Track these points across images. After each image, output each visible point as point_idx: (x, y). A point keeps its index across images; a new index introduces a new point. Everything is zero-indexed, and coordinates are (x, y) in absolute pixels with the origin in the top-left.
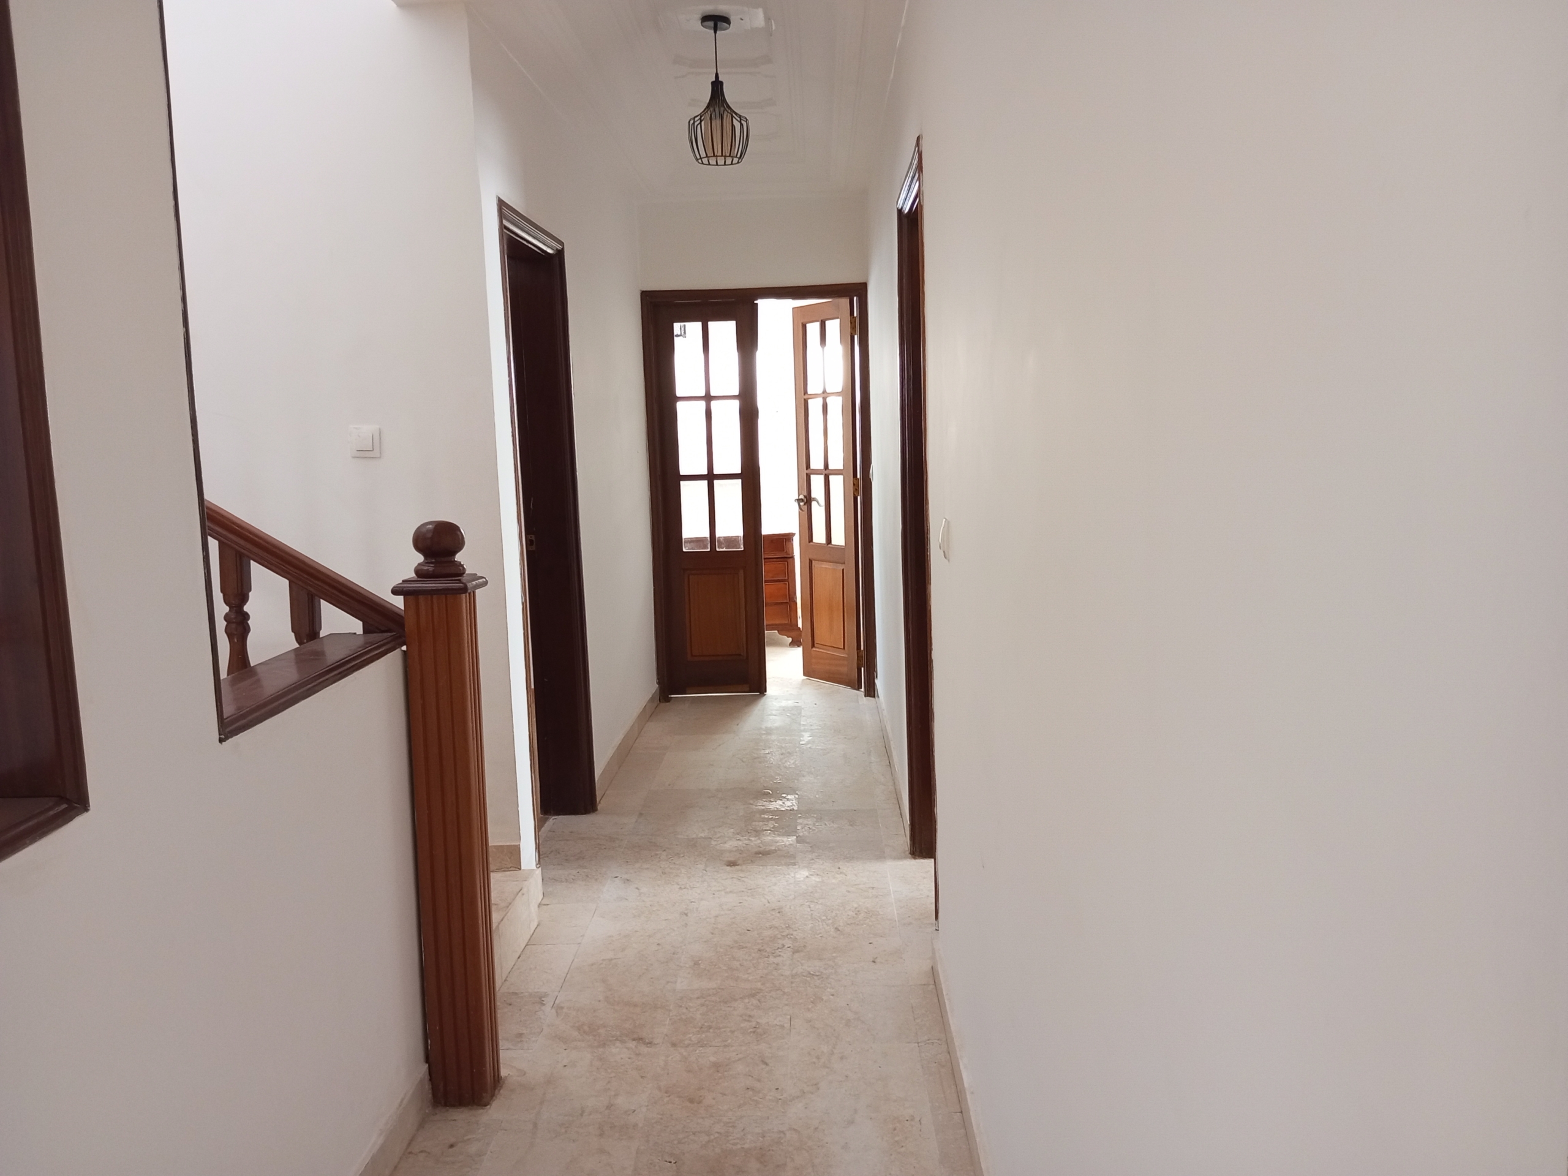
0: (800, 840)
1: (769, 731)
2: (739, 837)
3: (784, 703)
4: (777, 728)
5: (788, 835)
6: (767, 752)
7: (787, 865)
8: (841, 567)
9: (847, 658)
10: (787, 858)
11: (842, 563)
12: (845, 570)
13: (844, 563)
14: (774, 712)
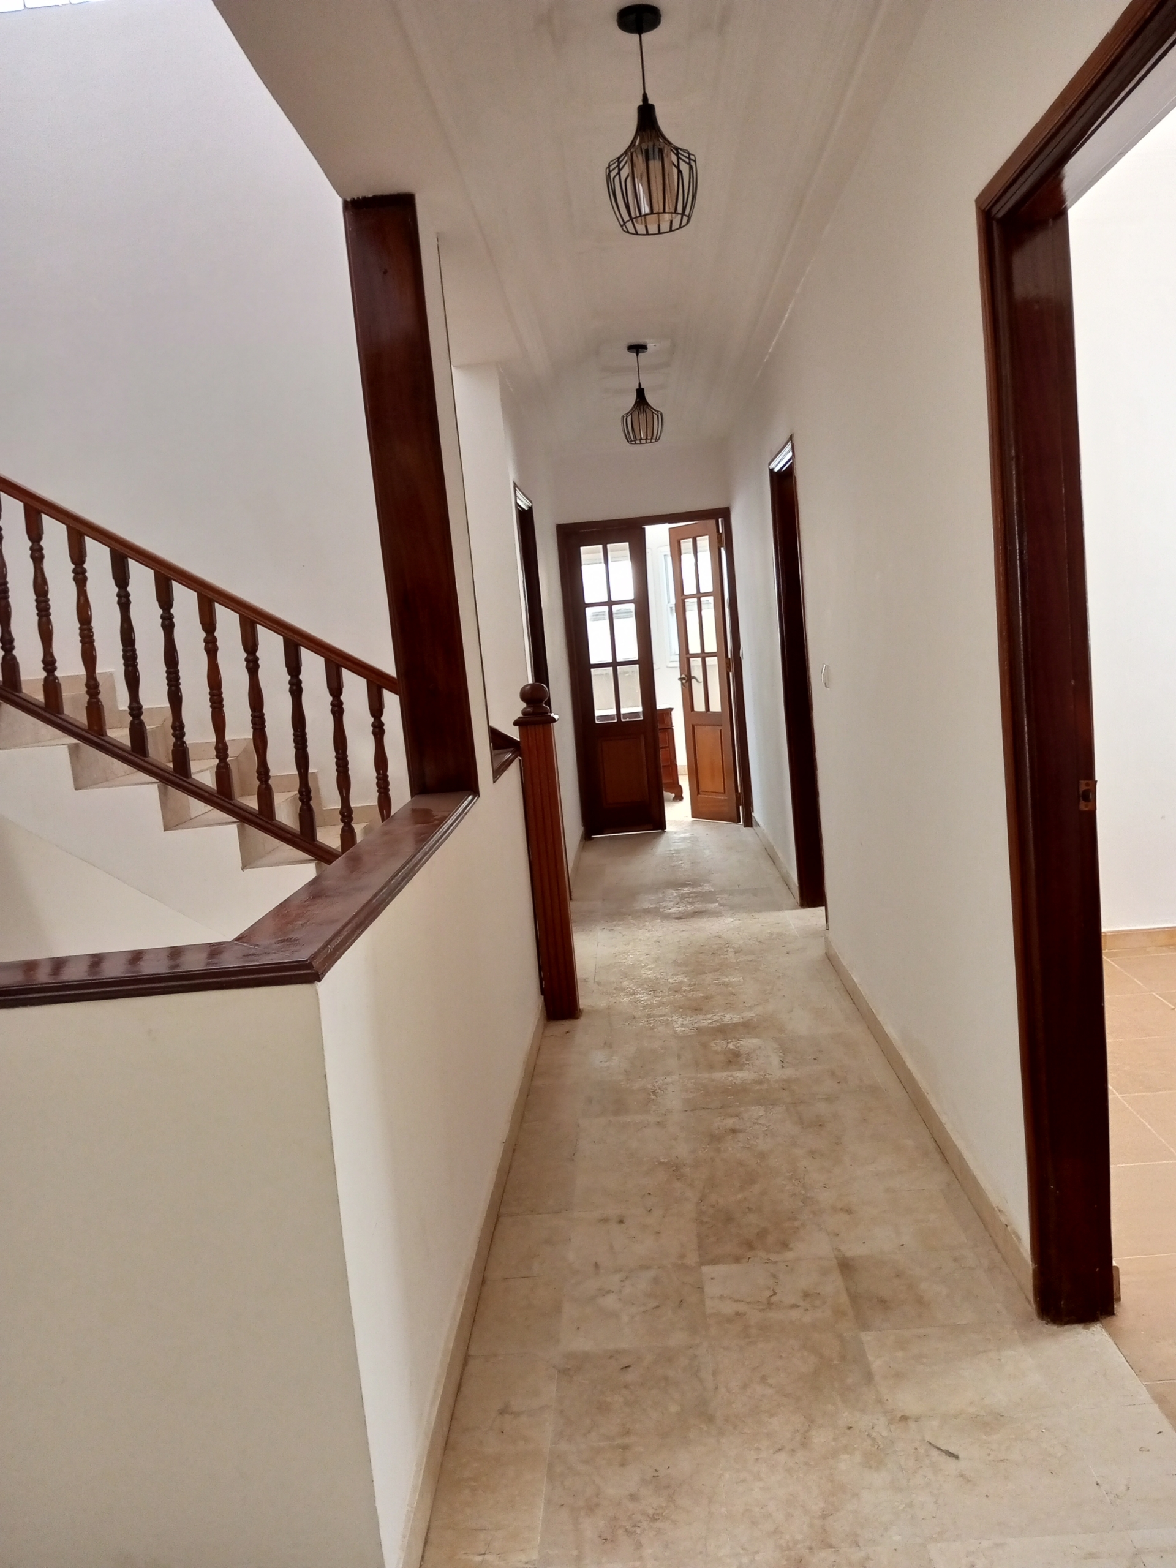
0: (721, 905)
1: (678, 851)
2: (678, 906)
3: (682, 835)
4: (682, 849)
5: (713, 903)
6: (680, 862)
7: (718, 917)
8: (720, 728)
9: (726, 800)
10: (717, 914)
11: (718, 726)
12: (722, 732)
13: (721, 725)
14: (677, 841)
